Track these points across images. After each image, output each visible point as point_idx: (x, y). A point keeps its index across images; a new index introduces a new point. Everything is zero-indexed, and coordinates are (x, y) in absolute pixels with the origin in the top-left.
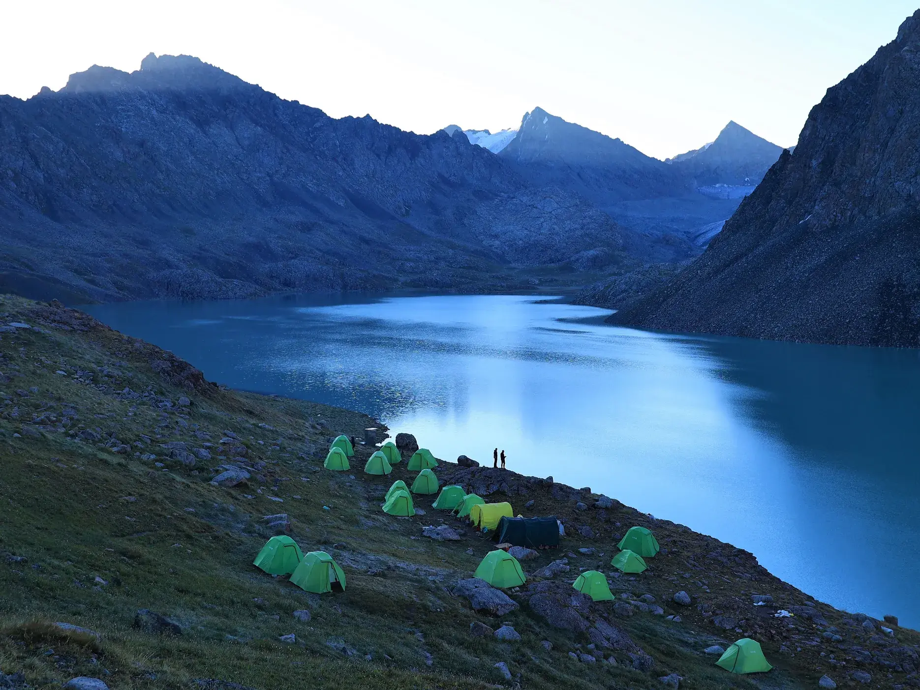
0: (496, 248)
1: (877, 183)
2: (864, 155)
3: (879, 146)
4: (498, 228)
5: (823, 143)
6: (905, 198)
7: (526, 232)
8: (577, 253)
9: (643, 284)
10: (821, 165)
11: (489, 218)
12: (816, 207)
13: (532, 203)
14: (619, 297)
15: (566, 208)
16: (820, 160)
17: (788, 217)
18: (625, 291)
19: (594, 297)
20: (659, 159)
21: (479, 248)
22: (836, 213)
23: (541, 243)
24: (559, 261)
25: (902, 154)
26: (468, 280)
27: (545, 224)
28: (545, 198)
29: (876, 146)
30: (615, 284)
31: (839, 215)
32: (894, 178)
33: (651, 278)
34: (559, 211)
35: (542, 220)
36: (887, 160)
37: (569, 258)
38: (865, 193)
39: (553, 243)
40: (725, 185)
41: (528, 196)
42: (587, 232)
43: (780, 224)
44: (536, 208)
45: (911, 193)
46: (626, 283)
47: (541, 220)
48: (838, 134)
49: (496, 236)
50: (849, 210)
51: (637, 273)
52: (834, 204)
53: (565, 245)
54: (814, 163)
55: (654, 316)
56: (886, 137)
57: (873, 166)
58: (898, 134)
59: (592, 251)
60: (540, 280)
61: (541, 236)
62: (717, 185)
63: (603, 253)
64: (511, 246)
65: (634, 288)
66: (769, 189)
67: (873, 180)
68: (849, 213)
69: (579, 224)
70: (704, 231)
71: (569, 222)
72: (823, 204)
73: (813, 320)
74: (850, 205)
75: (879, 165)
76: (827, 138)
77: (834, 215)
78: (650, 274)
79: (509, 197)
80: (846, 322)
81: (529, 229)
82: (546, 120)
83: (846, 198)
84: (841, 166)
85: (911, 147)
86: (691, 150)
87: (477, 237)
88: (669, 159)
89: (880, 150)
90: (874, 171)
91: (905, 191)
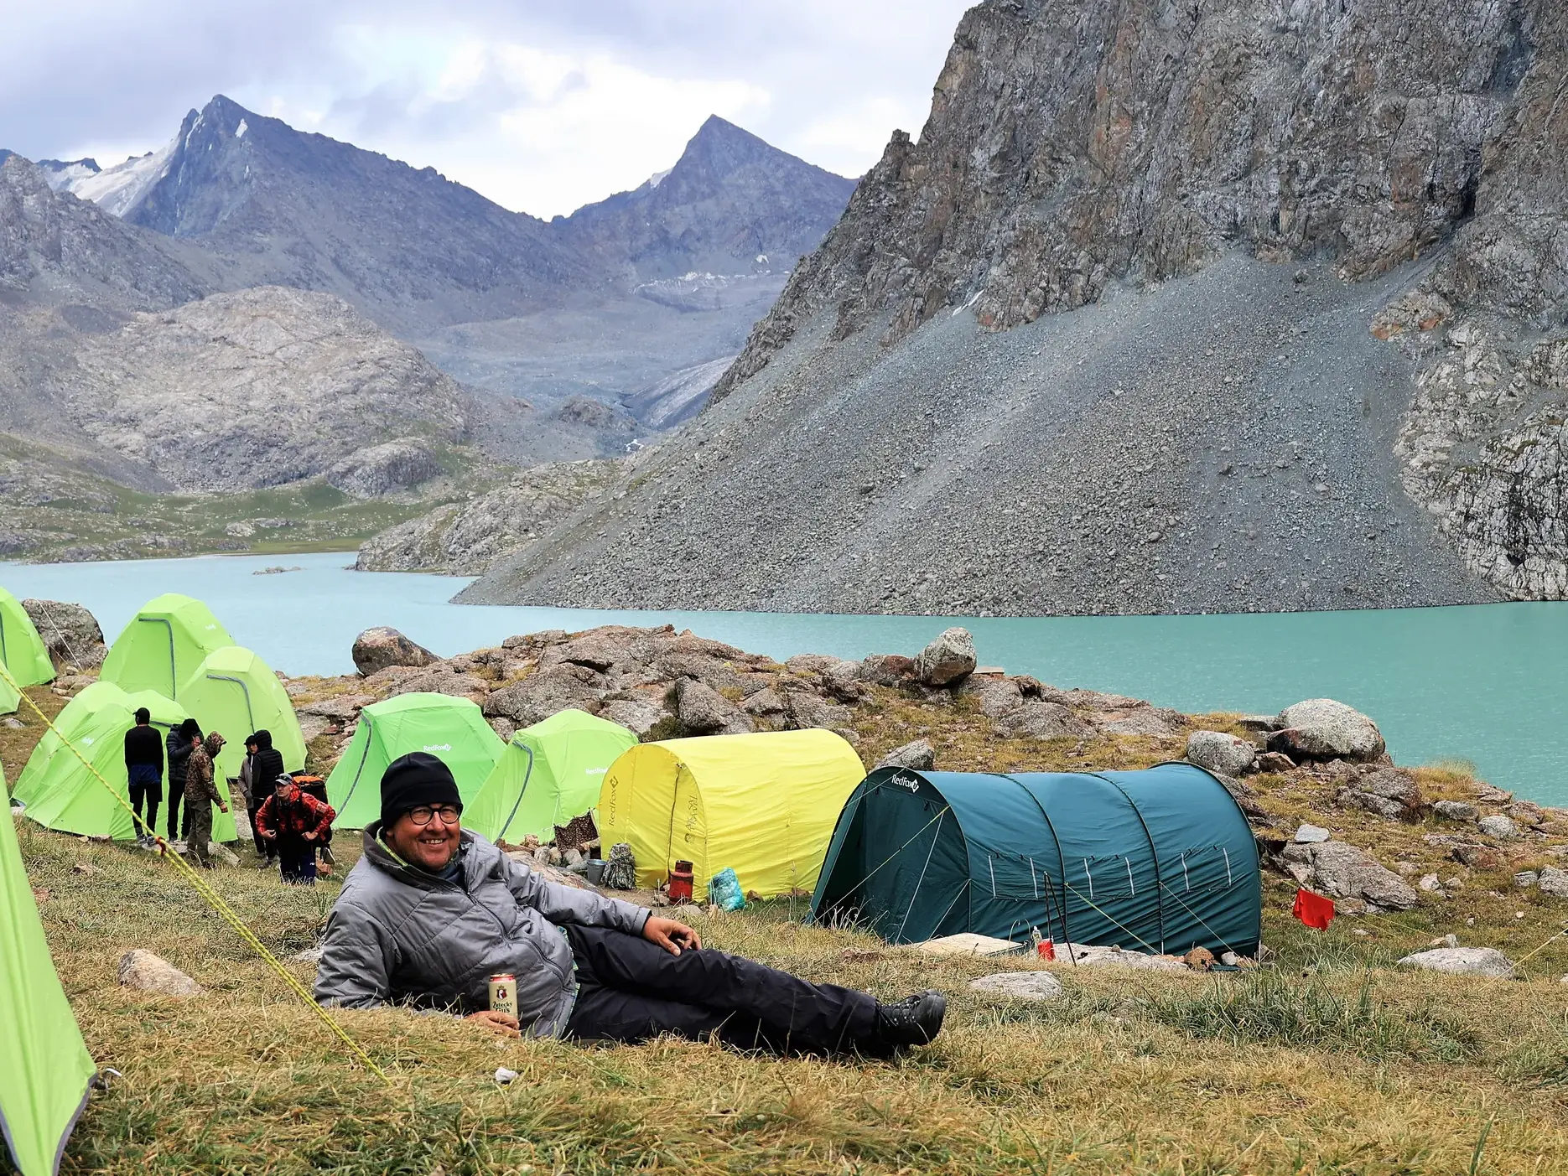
0: (133, 452)
1: (1148, 199)
2: (1108, 129)
3: (1145, 103)
4: (134, 399)
5: (999, 106)
6: (1224, 233)
7: (209, 406)
8: (349, 453)
9: (540, 507)
10: (998, 162)
11: (110, 375)
12: (994, 271)
13: (223, 333)
14: (477, 547)
15: (311, 341)
16: (995, 150)
17: (920, 301)
18: (491, 530)
19: (407, 550)
20: (537, 217)
21: (88, 453)
22: (1048, 283)
23: (250, 432)
24: (301, 476)
25: (1207, 120)
26: (66, 536)
27: (258, 385)
28: (254, 317)
29: (1137, 103)
30: (462, 514)
31: (1055, 287)
32: (1192, 184)
33: (557, 494)
34: (294, 349)
35: (250, 374)
36: (1170, 139)
37: (327, 468)
38: (1117, 226)
39: (283, 433)
40: (709, 276)
41: (209, 317)
42: (372, 399)
43: (902, 321)
44: (233, 344)
45: (1239, 219)
46: (493, 509)
47: (248, 375)
48: (1035, 79)
49: (132, 422)
50: (1079, 272)
51: (518, 483)
52: (1040, 259)
53: (315, 434)
54: (979, 157)
55: (587, 579)
56: (1161, 80)
57: (1132, 156)
58: (1191, 70)
59: (387, 446)
60: (257, 527)
61: (249, 416)
62: (690, 276)
63: (415, 452)
64: (171, 445)
65: (515, 520)
66: (862, 234)
67: (1136, 190)
68: (1081, 281)
69: (348, 381)
70: (668, 387)
71: (320, 376)
72: (1013, 261)
73: (1019, 557)
74: (1082, 259)
75: (1148, 155)
76: (1007, 91)
77: (1043, 289)
78: (554, 484)
79: (160, 321)
80: (1110, 557)
81: (218, 398)
82: (242, 128)
83: (1069, 242)
84: (1049, 162)
85: (1228, 103)
86: (615, 192)
87: (81, 426)
88: (561, 217)
89: (1150, 114)
90: (1138, 169)
91: (1222, 214)
